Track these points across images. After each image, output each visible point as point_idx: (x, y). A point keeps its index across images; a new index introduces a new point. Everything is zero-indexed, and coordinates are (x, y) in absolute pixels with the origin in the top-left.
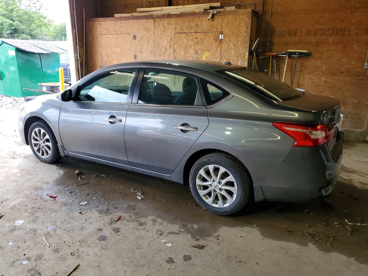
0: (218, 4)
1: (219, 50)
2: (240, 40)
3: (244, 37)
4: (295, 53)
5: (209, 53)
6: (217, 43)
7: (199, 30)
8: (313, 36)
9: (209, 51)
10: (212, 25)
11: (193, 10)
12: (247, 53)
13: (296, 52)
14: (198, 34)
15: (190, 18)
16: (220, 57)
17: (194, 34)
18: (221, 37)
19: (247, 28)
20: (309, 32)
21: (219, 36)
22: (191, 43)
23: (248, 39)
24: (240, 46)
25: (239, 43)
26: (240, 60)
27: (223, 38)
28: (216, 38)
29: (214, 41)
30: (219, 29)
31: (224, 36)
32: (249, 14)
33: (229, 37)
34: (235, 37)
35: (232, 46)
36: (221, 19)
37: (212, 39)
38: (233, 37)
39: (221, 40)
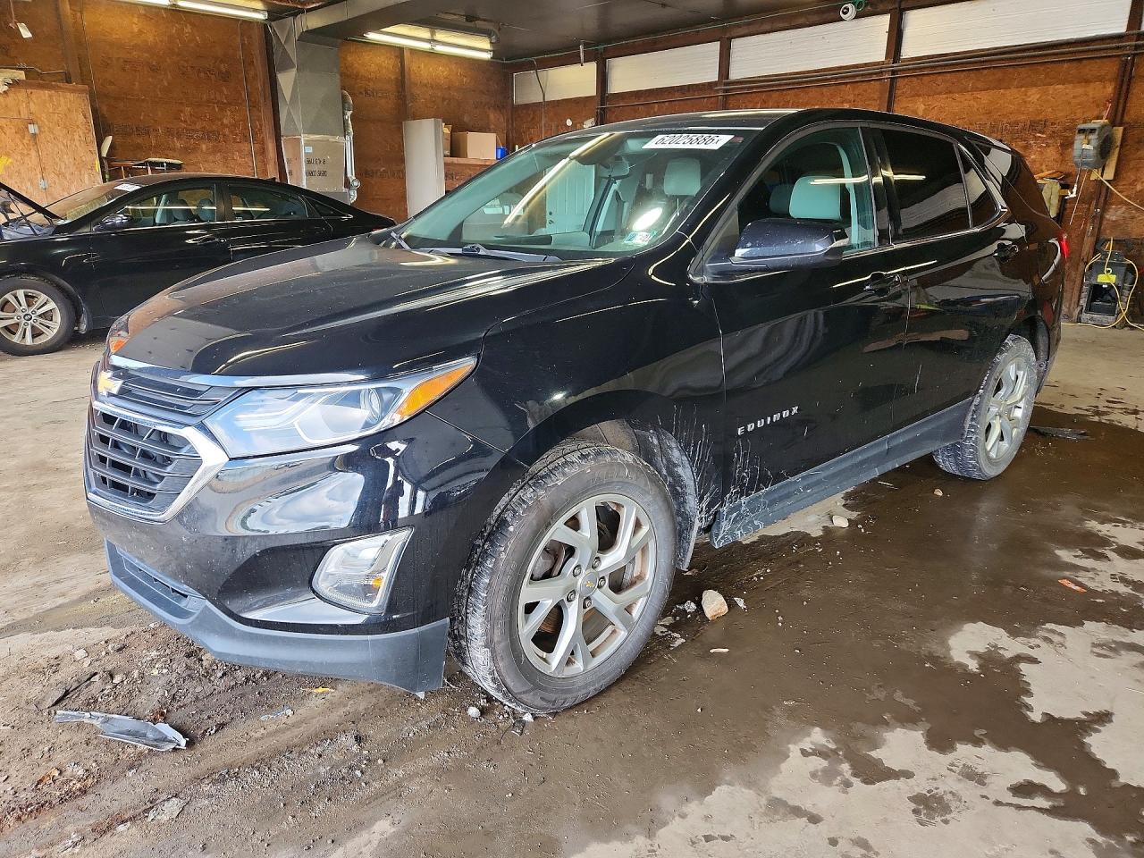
1: (33, 153)
2: (77, 137)
3: (84, 133)
4: (161, 164)
5: (10, 160)
6: (25, 141)
8: (178, 138)
9: (8, 155)
10: (4, 104)
12: (97, 163)
13: (163, 163)
16: (39, 169)
18: (32, 129)
19: (85, 117)
20: (169, 132)
21: (27, 128)
24: (79, 148)
26: (86, 176)
27: (37, 132)
28: (22, 131)
29: (18, 136)
30: (24, 115)
31: (39, 127)
32: (84, 95)
33: (51, 131)
34: (65, 131)
35: (63, 147)
36: (25, 95)
37: (11, 131)
38: (58, 131)
39: (34, 135)
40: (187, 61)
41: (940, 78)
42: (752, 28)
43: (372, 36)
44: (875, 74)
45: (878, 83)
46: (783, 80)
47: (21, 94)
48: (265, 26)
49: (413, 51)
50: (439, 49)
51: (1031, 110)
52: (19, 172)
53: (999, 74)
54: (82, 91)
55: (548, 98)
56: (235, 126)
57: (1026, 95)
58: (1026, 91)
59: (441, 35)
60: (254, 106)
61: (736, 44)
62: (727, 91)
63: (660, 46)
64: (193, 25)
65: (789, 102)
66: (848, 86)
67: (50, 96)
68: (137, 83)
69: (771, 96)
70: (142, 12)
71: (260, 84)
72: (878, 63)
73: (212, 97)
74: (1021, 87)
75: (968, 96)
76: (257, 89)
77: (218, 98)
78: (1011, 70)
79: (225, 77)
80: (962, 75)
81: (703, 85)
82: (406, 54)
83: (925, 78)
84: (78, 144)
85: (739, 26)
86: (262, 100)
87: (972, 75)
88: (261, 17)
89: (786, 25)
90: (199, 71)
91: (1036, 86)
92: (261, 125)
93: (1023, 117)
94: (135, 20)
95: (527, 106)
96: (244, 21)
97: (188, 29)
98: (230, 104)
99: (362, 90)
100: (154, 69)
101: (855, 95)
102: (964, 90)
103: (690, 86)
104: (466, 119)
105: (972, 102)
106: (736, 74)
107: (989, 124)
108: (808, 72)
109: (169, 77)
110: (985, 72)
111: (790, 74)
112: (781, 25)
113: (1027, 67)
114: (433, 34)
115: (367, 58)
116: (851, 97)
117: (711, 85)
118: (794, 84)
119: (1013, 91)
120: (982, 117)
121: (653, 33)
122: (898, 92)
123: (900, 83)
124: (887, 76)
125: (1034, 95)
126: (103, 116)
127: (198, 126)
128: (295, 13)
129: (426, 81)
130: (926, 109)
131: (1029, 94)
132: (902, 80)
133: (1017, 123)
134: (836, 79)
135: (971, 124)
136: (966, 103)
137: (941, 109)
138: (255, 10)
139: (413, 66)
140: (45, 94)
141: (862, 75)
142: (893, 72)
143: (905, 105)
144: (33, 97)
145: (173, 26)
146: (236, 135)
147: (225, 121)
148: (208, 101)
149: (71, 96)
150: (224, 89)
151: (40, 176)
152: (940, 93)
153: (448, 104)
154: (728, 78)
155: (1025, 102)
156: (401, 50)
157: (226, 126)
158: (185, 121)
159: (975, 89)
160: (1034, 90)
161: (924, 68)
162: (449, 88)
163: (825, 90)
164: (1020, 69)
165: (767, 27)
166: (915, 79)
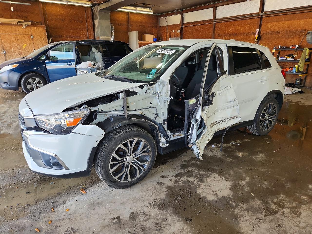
0: (23, 21)
1: (32, 43)
2: (43, 39)
3: (45, 38)
6: (30, 40)
7: (18, 33)
8: (69, 38)
9: (26, 44)
10: (25, 31)
11: (10, 22)
14: (17, 35)
15: (10, 26)
16: (33, 47)
17: (14, 35)
18: (32, 37)
19: (45, 34)
21: (31, 37)
22: (13, 39)
23: (47, 38)
25: (43, 40)
27: (33, 38)
28: (29, 37)
29: (28, 39)
30: (30, 34)
31: (33, 37)
32: (45, 28)
33: (36, 37)
34: (40, 37)
35: (39, 41)
36: (30, 29)
37: (27, 38)
38: (38, 37)
39: (32, 38)
40: (72, 18)
41: (275, 17)
42: (222, 4)
43: (119, 9)
44: (257, 16)
45: (257, 19)
46: (230, 18)
47: (29, 28)
48: (92, 8)
49: (131, 13)
50: (138, 12)
51: (301, 26)
52: (29, 48)
53: (292, 16)
54: (44, 27)
55: (168, 24)
56: (83, 34)
57: (300, 22)
58: (300, 21)
59: (138, 9)
60: (89, 29)
61: (218, 8)
62: (215, 22)
63: (197, 9)
64: (73, 9)
65: (232, 25)
66: (249, 20)
67: (36, 29)
68: (59, 24)
69: (227, 23)
70: (60, 6)
71: (90, 23)
72: (257, 13)
73: (78, 27)
74: (299, 19)
75: (283, 22)
76: (90, 25)
77: (80, 28)
78: (296, 14)
79: (81, 22)
80: (281, 16)
81: (209, 20)
82: (130, 14)
83: (271, 17)
84: (43, 41)
85: (219, 3)
86: (91, 28)
87: (284, 16)
88: (90, 6)
89: (232, 2)
90: (75, 21)
91: (303, 19)
92: (90, 34)
93: (299, 28)
94: (58, 8)
95: (163, 27)
96: (86, 7)
97: (72, 10)
98: (83, 29)
99: (118, 24)
100: (63, 21)
101: (251, 22)
102: (282, 21)
103: (205, 21)
104: (146, 31)
105: (284, 24)
106: (218, 17)
107: (289, 31)
108: (238, 16)
109: (67, 22)
110: (288, 15)
111: (233, 16)
112: (230, 3)
113: (301, 14)
114: (136, 8)
115: (119, 15)
116: (250, 23)
117: (211, 20)
118: (233, 19)
119: (297, 21)
120: (287, 28)
121: (195, 6)
122: (263, 21)
123: (263, 19)
124: (259, 17)
125: (302, 22)
126: (50, 33)
127: (74, 35)
128: (98, 4)
129: (135, 21)
130: (271, 26)
131: (301, 21)
132: (264, 18)
133: (297, 30)
134: (246, 18)
135: (284, 31)
136: (282, 25)
137: (275, 26)
138: (88, 4)
139: (132, 17)
140: (35, 28)
141: (253, 17)
142: (261, 16)
143: (265, 25)
144: (32, 29)
145: (68, 9)
146: (84, 37)
147: (81, 34)
148: (77, 28)
149: (41, 28)
150: (81, 25)
151: (33, 49)
152: (275, 22)
153: (141, 27)
154: (215, 18)
155: (300, 24)
156: (128, 13)
157: (81, 35)
158: (71, 34)
159: (285, 20)
160: (303, 20)
161: (270, 14)
162: (141, 22)
163: (242, 21)
164: (298, 14)
165: (226, 3)
166: (268, 17)
